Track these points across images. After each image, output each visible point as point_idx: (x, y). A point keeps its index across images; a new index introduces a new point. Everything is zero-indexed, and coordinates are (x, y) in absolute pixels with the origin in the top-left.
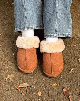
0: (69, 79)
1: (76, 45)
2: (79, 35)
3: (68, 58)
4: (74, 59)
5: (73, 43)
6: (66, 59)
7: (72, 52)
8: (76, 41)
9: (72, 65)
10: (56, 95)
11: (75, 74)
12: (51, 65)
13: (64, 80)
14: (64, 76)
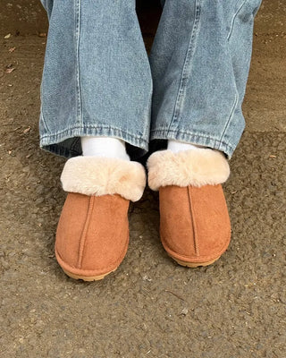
0: (263, 253)
1: (277, 155)
2: (282, 126)
3: (255, 192)
4: (274, 194)
5: (266, 149)
6: (248, 196)
7: (264, 176)
8: (275, 144)
9: (269, 213)
10: (224, 300)
11: (280, 237)
12: (191, 225)
13: (246, 257)
14: (245, 244)
